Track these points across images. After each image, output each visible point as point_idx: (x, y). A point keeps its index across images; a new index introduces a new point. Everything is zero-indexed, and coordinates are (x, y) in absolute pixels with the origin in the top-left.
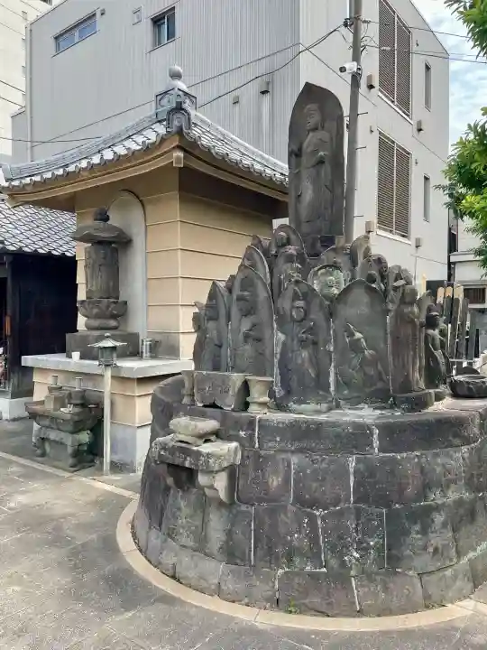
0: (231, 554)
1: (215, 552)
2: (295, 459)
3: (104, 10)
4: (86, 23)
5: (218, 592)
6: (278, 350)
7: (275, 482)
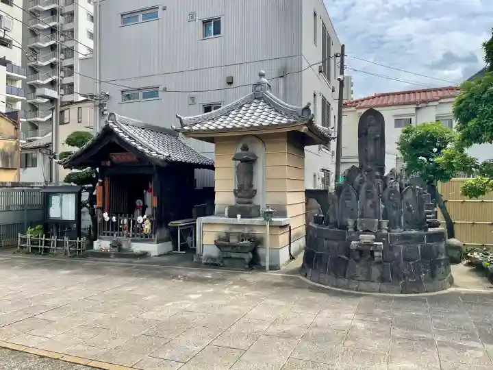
0: (383, 279)
1: (375, 280)
2: (401, 246)
3: (166, 7)
4: (150, 13)
5: (380, 291)
6: (382, 211)
7: (396, 254)
